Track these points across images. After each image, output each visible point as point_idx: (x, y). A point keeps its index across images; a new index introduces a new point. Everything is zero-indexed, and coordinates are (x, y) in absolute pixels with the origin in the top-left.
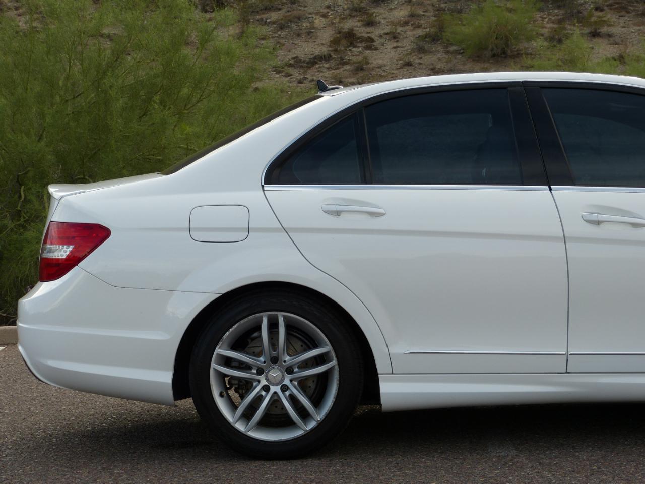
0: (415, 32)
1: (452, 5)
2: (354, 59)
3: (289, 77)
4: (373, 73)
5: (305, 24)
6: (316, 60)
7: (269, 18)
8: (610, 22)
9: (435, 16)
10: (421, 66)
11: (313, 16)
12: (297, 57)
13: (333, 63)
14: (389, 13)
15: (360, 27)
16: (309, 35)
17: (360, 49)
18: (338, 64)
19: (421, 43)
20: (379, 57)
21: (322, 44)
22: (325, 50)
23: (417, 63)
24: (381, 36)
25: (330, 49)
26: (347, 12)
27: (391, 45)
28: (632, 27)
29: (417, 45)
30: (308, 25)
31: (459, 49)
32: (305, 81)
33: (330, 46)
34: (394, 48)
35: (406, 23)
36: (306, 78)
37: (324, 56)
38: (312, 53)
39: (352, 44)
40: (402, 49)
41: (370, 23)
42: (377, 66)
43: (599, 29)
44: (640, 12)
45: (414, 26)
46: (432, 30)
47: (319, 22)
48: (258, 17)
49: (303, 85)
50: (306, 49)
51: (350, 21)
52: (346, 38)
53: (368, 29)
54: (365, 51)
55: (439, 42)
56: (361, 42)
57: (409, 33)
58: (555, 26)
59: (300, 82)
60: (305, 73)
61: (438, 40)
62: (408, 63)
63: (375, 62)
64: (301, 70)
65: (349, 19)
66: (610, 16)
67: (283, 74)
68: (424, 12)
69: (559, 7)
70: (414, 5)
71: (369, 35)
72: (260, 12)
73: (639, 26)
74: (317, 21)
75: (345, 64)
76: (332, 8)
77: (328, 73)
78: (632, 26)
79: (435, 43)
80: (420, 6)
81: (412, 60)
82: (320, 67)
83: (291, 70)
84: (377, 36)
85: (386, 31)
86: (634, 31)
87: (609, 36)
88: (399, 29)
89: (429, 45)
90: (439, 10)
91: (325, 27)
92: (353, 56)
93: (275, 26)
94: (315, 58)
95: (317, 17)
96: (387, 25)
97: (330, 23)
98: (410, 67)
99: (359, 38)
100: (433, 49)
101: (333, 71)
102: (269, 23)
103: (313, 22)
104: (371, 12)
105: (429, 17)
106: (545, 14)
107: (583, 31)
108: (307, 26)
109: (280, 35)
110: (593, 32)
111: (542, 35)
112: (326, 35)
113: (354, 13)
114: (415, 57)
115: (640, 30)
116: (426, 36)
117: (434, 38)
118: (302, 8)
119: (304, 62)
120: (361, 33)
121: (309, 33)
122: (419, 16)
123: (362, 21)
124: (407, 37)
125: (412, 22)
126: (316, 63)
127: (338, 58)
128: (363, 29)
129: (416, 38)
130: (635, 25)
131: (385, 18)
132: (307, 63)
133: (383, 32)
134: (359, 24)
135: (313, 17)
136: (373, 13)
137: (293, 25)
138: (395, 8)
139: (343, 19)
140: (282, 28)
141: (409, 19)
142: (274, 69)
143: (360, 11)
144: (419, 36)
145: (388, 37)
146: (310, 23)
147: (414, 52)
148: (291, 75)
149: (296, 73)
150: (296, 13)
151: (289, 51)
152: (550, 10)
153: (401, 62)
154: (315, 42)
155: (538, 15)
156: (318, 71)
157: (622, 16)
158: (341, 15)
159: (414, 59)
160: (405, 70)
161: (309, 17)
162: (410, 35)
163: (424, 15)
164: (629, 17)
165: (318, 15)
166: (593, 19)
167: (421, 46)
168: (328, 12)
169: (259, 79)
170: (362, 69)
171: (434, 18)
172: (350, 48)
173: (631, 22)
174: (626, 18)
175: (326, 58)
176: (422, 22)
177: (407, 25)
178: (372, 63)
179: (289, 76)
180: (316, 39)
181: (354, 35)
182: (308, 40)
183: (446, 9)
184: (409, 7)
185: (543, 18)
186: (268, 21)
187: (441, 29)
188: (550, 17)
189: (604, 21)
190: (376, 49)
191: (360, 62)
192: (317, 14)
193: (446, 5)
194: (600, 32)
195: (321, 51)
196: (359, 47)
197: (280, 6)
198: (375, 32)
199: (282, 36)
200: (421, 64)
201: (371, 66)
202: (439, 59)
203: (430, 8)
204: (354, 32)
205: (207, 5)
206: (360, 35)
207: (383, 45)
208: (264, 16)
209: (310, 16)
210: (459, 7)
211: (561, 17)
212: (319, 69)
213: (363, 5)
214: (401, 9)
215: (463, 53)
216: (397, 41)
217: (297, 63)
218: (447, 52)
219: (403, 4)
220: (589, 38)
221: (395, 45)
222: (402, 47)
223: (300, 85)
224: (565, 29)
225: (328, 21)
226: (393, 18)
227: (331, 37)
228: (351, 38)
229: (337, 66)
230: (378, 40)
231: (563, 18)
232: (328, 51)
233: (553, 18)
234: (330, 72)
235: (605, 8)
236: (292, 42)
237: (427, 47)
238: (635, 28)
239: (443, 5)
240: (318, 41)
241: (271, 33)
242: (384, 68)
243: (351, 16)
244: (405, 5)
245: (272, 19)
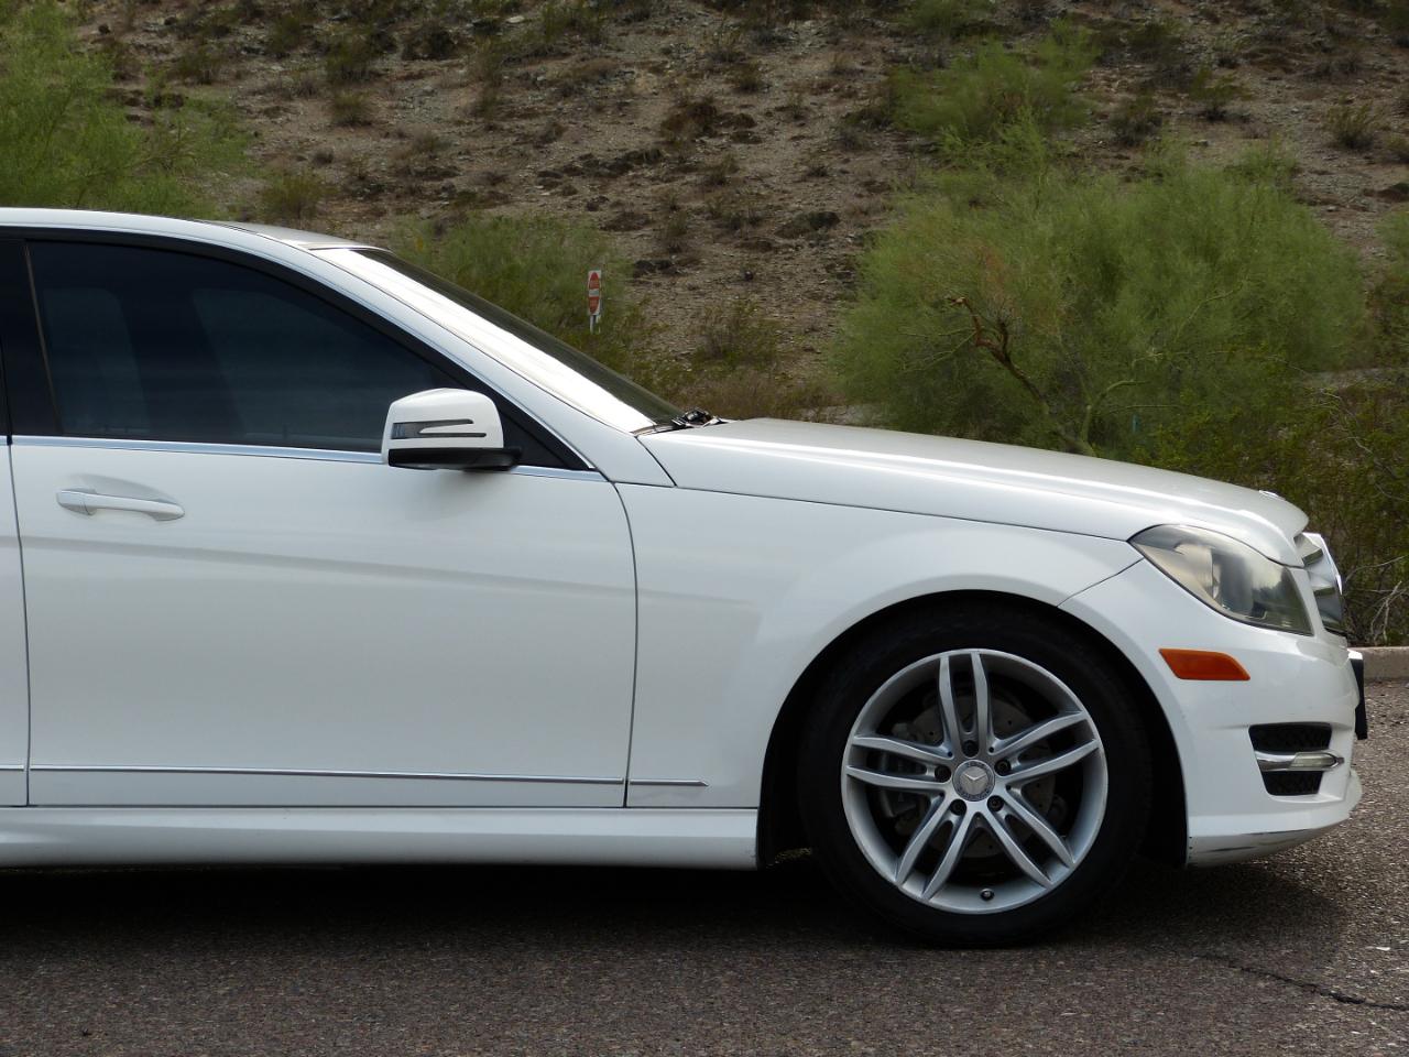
0: (840, 107)
1: (922, 51)
2: (709, 161)
3: (571, 197)
4: (744, 190)
5: (615, 87)
6: (629, 163)
7: (543, 74)
8: (1248, 90)
9: (885, 74)
10: (844, 177)
11: (635, 70)
12: (590, 155)
13: (663, 168)
14: (792, 67)
15: (728, 94)
16: (620, 109)
17: (724, 140)
18: (673, 171)
19: (849, 130)
20: (760, 157)
21: (646, 129)
22: (649, 141)
23: (835, 171)
24: (768, 114)
25: (662, 139)
26: (704, 63)
27: (787, 132)
28: (1294, 102)
29: (841, 134)
30: (622, 88)
31: (929, 143)
32: (601, 206)
33: (662, 134)
34: (794, 138)
35: (824, 87)
36: (604, 200)
37: (647, 154)
38: (622, 147)
39: (708, 130)
40: (809, 141)
41: (749, 87)
42: (753, 176)
43: (1223, 104)
44: (1313, 71)
45: (841, 93)
46: (878, 101)
47: (644, 82)
48: (520, 71)
49: (598, 213)
50: (611, 138)
51: (709, 82)
52: (694, 116)
53: (744, 100)
54: (733, 145)
55: (888, 129)
56: (727, 125)
57: (828, 109)
58: (1133, 97)
59: (592, 207)
60: (603, 188)
61: (887, 123)
62: (819, 169)
63: (750, 168)
64: (597, 182)
65: (708, 77)
66: (1249, 79)
67: (558, 189)
68: (863, 64)
69: (1144, 58)
70: (843, 49)
71: (744, 111)
72: (524, 60)
73: (1308, 99)
74: (640, 81)
75: (688, 170)
76: (674, 54)
77: (649, 190)
78: (1294, 99)
79: (881, 130)
80: (855, 52)
81: (826, 165)
82: (635, 177)
83: (575, 182)
84: (760, 114)
85: (780, 104)
86: (1296, 110)
87: (1244, 119)
88: (808, 100)
89: (868, 135)
90: (896, 60)
91: (656, 94)
92: (708, 154)
93: (553, 89)
94: (628, 157)
95: (642, 72)
96: (785, 91)
97: (667, 84)
98: (821, 180)
99: (722, 118)
100: (876, 143)
101: (663, 185)
102: (542, 83)
103: (632, 82)
104: (753, 62)
105: (873, 75)
106: (1114, 72)
107: (1190, 109)
108: (619, 91)
109: (561, 109)
110: (1209, 112)
111: (1104, 116)
112: (656, 111)
113: (720, 65)
114: (835, 159)
115: (1308, 108)
116: (862, 115)
117: (877, 120)
118: (613, 54)
119: (604, 165)
120: (729, 106)
121: (621, 106)
122: (853, 72)
123: (733, 81)
124: (823, 117)
125: (836, 86)
126: (630, 168)
127: (675, 159)
128: (734, 99)
129: (842, 118)
130: (1300, 97)
131: (781, 77)
132: (610, 168)
133: (774, 105)
134: (726, 87)
135: (633, 73)
136: (757, 66)
137: (589, 89)
138: (805, 56)
139: (694, 76)
140: (566, 93)
141: (832, 78)
142: (541, 179)
143: (731, 61)
144: (849, 115)
145: (782, 116)
146: (626, 84)
147: (835, 148)
148: (575, 192)
149: (585, 189)
150: (598, 63)
151: (576, 143)
152: (1125, 63)
153: (804, 168)
154: (631, 124)
155: (1098, 74)
156: (632, 185)
157: (1275, 79)
158: (691, 68)
159: (834, 164)
160: (811, 185)
161: (625, 73)
162: (831, 111)
163: (862, 71)
164: (1288, 81)
165: (643, 68)
166: (1213, 84)
167: (849, 137)
168: (666, 63)
169: (506, 200)
170: (722, 182)
171: (883, 78)
172: (704, 138)
173: (1293, 91)
174: (1283, 82)
175: (650, 158)
176: (858, 85)
177: (827, 92)
178: (744, 169)
179: (570, 194)
180: (635, 117)
181: (713, 110)
182: (619, 120)
183: (910, 59)
184: (833, 53)
185: (1109, 81)
186: (540, 79)
187: (893, 99)
188: (1125, 78)
189: (1234, 88)
190: (757, 141)
191: (718, 168)
192: (642, 65)
193: (910, 50)
194: (1225, 112)
195: (641, 142)
196: (722, 135)
197: (567, 49)
198: (758, 106)
199: (565, 111)
200: (844, 172)
201: (740, 175)
202: (884, 164)
203: (877, 56)
204: (715, 104)
205: (418, 43)
206: (726, 111)
207: (771, 132)
208: (533, 69)
209: (627, 70)
210: (936, 56)
211: (1148, 79)
212: (634, 181)
213: (738, 48)
214: (817, 58)
215: (936, 151)
216: (802, 125)
217: (590, 167)
218: (903, 150)
219: (822, 47)
220: (1200, 123)
221: (797, 132)
222: (812, 138)
223: (590, 213)
224: (1151, 103)
225: (664, 82)
226: (799, 78)
227: (665, 114)
228: (705, 116)
229: (671, 175)
230: (762, 122)
231: (1151, 81)
232: (657, 143)
233: (1130, 81)
234: (655, 187)
235: (1241, 60)
236: (583, 123)
237: (862, 136)
238: (1299, 103)
239: (904, 51)
240: (639, 123)
241: (543, 105)
242: (767, 181)
243: (712, 71)
244: (826, 49)
245: (549, 75)
